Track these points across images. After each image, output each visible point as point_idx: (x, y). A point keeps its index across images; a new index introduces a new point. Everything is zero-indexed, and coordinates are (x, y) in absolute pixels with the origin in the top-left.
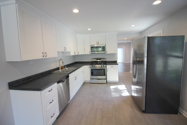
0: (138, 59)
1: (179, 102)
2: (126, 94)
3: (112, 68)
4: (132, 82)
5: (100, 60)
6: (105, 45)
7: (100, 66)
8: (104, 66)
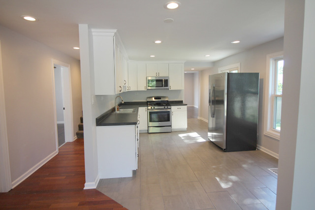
0: (217, 99)
1: (256, 139)
2: (201, 140)
3: (179, 110)
4: (209, 128)
5: (160, 100)
6: (168, 77)
7: (163, 107)
8: (169, 107)
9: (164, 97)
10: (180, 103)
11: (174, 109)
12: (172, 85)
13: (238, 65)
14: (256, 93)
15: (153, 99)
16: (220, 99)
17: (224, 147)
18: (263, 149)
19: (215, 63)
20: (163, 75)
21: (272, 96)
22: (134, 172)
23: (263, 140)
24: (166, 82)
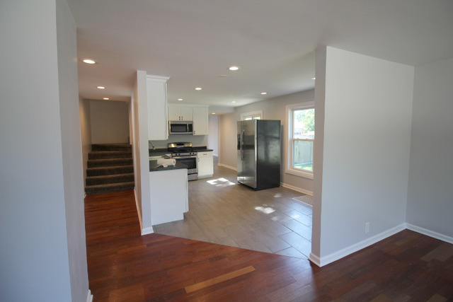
2: (231, 184)
3: (205, 156)
5: (183, 146)
6: (192, 122)
7: (188, 154)
8: (195, 153)
9: (188, 143)
10: (204, 149)
11: (200, 155)
12: (197, 130)
13: (261, 112)
14: (278, 138)
15: (173, 146)
16: (249, 144)
17: (255, 187)
18: (285, 185)
19: (236, 109)
20: (186, 119)
21: (291, 140)
22: (185, 215)
23: (285, 177)
24: (191, 126)
